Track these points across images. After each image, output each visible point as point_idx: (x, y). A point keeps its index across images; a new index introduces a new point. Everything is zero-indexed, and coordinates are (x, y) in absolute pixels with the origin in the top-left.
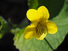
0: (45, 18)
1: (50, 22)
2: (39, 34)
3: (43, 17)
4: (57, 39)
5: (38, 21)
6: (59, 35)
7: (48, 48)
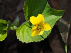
5: (38, 24)
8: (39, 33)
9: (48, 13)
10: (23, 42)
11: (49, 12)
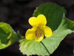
0: (43, 24)
1: (47, 28)
2: (38, 37)
3: (41, 23)
4: (53, 46)
5: (37, 26)
6: (56, 42)
7: (46, 52)
8: (38, 39)
9: (63, 27)
10: (24, 54)
11: (65, 25)
